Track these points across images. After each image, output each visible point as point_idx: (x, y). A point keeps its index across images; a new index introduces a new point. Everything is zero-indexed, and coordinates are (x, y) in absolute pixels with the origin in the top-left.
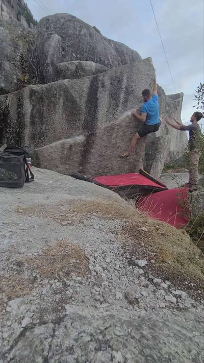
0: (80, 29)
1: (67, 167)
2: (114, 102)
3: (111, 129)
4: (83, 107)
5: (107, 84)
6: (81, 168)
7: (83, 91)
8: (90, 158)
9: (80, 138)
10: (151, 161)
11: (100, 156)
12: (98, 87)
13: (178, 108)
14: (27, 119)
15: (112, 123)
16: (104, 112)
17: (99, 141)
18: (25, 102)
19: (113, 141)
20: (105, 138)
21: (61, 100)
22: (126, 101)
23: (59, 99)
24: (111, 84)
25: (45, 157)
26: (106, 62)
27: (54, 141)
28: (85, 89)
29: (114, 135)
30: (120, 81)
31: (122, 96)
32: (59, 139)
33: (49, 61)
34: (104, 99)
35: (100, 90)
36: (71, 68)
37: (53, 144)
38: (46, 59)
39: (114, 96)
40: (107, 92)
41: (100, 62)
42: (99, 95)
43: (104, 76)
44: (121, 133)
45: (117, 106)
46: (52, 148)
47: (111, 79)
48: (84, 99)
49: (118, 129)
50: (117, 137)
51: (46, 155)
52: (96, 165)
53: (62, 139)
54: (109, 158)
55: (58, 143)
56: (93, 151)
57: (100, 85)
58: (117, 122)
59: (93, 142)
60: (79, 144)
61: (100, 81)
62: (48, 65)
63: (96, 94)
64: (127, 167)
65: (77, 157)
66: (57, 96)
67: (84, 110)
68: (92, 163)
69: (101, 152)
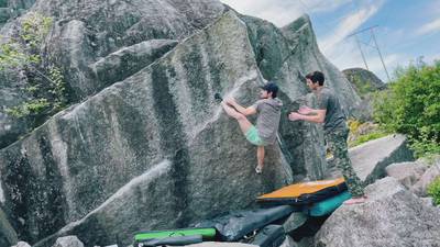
2: (199, 91)
3: (210, 132)
4: (152, 116)
5: (179, 68)
6: (180, 214)
7: (144, 92)
8: (190, 192)
9: (163, 166)
10: (299, 148)
12: (166, 78)
13: (309, 40)
14: (64, 167)
15: (207, 123)
16: (189, 111)
18: (52, 142)
19: (219, 150)
21: (114, 118)
22: (217, 82)
23: (109, 118)
24: (185, 67)
25: (112, 221)
26: (165, 31)
27: (119, 187)
28: (147, 88)
29: (218, 140)
30: (197, 59)
31: (208, 77)
32: (127, 180)
33: (74, 64)
34: (181, 91)
35: (171, 81)
36: (114, 64)
37: (119, 193)
38: (69, 62)
39: (196, 83)
40: (183, 81)
41: (156, 35)
42: (172, 90)
43: (170, 60)
44: (227, 133)
45: (205, 94)
46: (119, 200)
47: (183, 60)
49: (219, 129)
50: (222, 140)
51: (112, 217)
52: (205, 198)
53: (132, 178)
54: (224, 178)
55: (126, 188)
56: (192, 177)
57: (168, 75)
58: (215, 119)
59: (186, 163)
60: (163, 176)
61: (165, 68)
62: (74, 70)
63: (167, 89)
64: (259, 182)
65: (167, 200)
66: (105, 115)
68: (197, 199)
69: (206, 175)
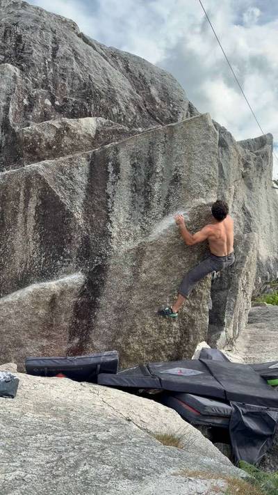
0: (54, 46)
1: (45, 342)
2: (141, 200)
3: (139, 253)
5: (126, 166)
7: (76, 182)
8: (96, 317)
10: (222, 293)
11: (117, 310)
12: (107, 173)
15: (139, 241)
16: (123, 220)
17: (115, 279)
19: (144, 277)
20: (128, 272)
24: (134, 166)
27: (14, 289)
28: (80, 179)
29: (146, 264)
31: (157, 187)
32: (22, 283)
36: (46, 135)
39: (142, 191)
41: (106, 113)
42: (110, 190)
43: (117, 151)
44: (159, 258)
45: (148, 206)
46: (10, 305)
47: (133, 157)
48: (79, 202)
49: (152, 252)
50: (151, 266)
52: (109, 329)
53: (32, 282)
54: (137, 311)
58: (150, 240)
59: (103, 283)
60: (71, 290)
61: (109, 160)
65: (65, 321)
66: (22, 197)
68: (101, 327)
69: (119, 302)
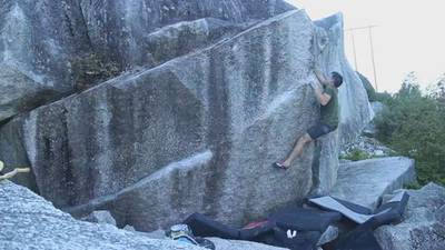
2: (254, 85)
4: (206, 102)
5: (240, 58)
6: (209, 207)
7: (201, 75)
9: (205, 156)
11: (240, 179)
13: (339, 41)
14: (103, 138)
15: (256, 120)
16: (241, 104)
17: (237, 153)
18: (97, 109)
22: (274, 80)
24: (247, 57)
25: (143, 202)
30: (260, 51)
33: (127, 28)
34: (237, 83)
35: (229, 68)
36: (172, 38)
37: (158, 175)
39: (253, 75)
40: (241, 71)
46: (156, 182)
48: (205, 90)
49: (266, 128)
51: (145, 198)
52: (235, 195)
54: (256, 179)
56: (228, 172)
57: (227, 62)
59: (228, 157)
60: (203, 166)
63: (224, 77)
64: (287, 187)
65: (200, 191)
67: (207, 108)
68: (228, 194)
69: (242, 172)
